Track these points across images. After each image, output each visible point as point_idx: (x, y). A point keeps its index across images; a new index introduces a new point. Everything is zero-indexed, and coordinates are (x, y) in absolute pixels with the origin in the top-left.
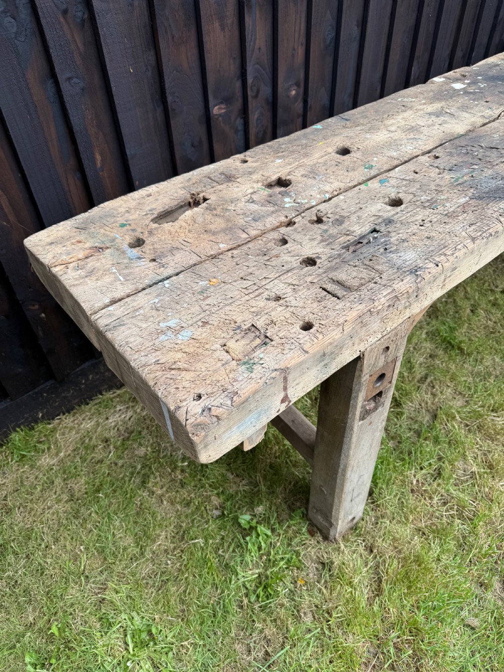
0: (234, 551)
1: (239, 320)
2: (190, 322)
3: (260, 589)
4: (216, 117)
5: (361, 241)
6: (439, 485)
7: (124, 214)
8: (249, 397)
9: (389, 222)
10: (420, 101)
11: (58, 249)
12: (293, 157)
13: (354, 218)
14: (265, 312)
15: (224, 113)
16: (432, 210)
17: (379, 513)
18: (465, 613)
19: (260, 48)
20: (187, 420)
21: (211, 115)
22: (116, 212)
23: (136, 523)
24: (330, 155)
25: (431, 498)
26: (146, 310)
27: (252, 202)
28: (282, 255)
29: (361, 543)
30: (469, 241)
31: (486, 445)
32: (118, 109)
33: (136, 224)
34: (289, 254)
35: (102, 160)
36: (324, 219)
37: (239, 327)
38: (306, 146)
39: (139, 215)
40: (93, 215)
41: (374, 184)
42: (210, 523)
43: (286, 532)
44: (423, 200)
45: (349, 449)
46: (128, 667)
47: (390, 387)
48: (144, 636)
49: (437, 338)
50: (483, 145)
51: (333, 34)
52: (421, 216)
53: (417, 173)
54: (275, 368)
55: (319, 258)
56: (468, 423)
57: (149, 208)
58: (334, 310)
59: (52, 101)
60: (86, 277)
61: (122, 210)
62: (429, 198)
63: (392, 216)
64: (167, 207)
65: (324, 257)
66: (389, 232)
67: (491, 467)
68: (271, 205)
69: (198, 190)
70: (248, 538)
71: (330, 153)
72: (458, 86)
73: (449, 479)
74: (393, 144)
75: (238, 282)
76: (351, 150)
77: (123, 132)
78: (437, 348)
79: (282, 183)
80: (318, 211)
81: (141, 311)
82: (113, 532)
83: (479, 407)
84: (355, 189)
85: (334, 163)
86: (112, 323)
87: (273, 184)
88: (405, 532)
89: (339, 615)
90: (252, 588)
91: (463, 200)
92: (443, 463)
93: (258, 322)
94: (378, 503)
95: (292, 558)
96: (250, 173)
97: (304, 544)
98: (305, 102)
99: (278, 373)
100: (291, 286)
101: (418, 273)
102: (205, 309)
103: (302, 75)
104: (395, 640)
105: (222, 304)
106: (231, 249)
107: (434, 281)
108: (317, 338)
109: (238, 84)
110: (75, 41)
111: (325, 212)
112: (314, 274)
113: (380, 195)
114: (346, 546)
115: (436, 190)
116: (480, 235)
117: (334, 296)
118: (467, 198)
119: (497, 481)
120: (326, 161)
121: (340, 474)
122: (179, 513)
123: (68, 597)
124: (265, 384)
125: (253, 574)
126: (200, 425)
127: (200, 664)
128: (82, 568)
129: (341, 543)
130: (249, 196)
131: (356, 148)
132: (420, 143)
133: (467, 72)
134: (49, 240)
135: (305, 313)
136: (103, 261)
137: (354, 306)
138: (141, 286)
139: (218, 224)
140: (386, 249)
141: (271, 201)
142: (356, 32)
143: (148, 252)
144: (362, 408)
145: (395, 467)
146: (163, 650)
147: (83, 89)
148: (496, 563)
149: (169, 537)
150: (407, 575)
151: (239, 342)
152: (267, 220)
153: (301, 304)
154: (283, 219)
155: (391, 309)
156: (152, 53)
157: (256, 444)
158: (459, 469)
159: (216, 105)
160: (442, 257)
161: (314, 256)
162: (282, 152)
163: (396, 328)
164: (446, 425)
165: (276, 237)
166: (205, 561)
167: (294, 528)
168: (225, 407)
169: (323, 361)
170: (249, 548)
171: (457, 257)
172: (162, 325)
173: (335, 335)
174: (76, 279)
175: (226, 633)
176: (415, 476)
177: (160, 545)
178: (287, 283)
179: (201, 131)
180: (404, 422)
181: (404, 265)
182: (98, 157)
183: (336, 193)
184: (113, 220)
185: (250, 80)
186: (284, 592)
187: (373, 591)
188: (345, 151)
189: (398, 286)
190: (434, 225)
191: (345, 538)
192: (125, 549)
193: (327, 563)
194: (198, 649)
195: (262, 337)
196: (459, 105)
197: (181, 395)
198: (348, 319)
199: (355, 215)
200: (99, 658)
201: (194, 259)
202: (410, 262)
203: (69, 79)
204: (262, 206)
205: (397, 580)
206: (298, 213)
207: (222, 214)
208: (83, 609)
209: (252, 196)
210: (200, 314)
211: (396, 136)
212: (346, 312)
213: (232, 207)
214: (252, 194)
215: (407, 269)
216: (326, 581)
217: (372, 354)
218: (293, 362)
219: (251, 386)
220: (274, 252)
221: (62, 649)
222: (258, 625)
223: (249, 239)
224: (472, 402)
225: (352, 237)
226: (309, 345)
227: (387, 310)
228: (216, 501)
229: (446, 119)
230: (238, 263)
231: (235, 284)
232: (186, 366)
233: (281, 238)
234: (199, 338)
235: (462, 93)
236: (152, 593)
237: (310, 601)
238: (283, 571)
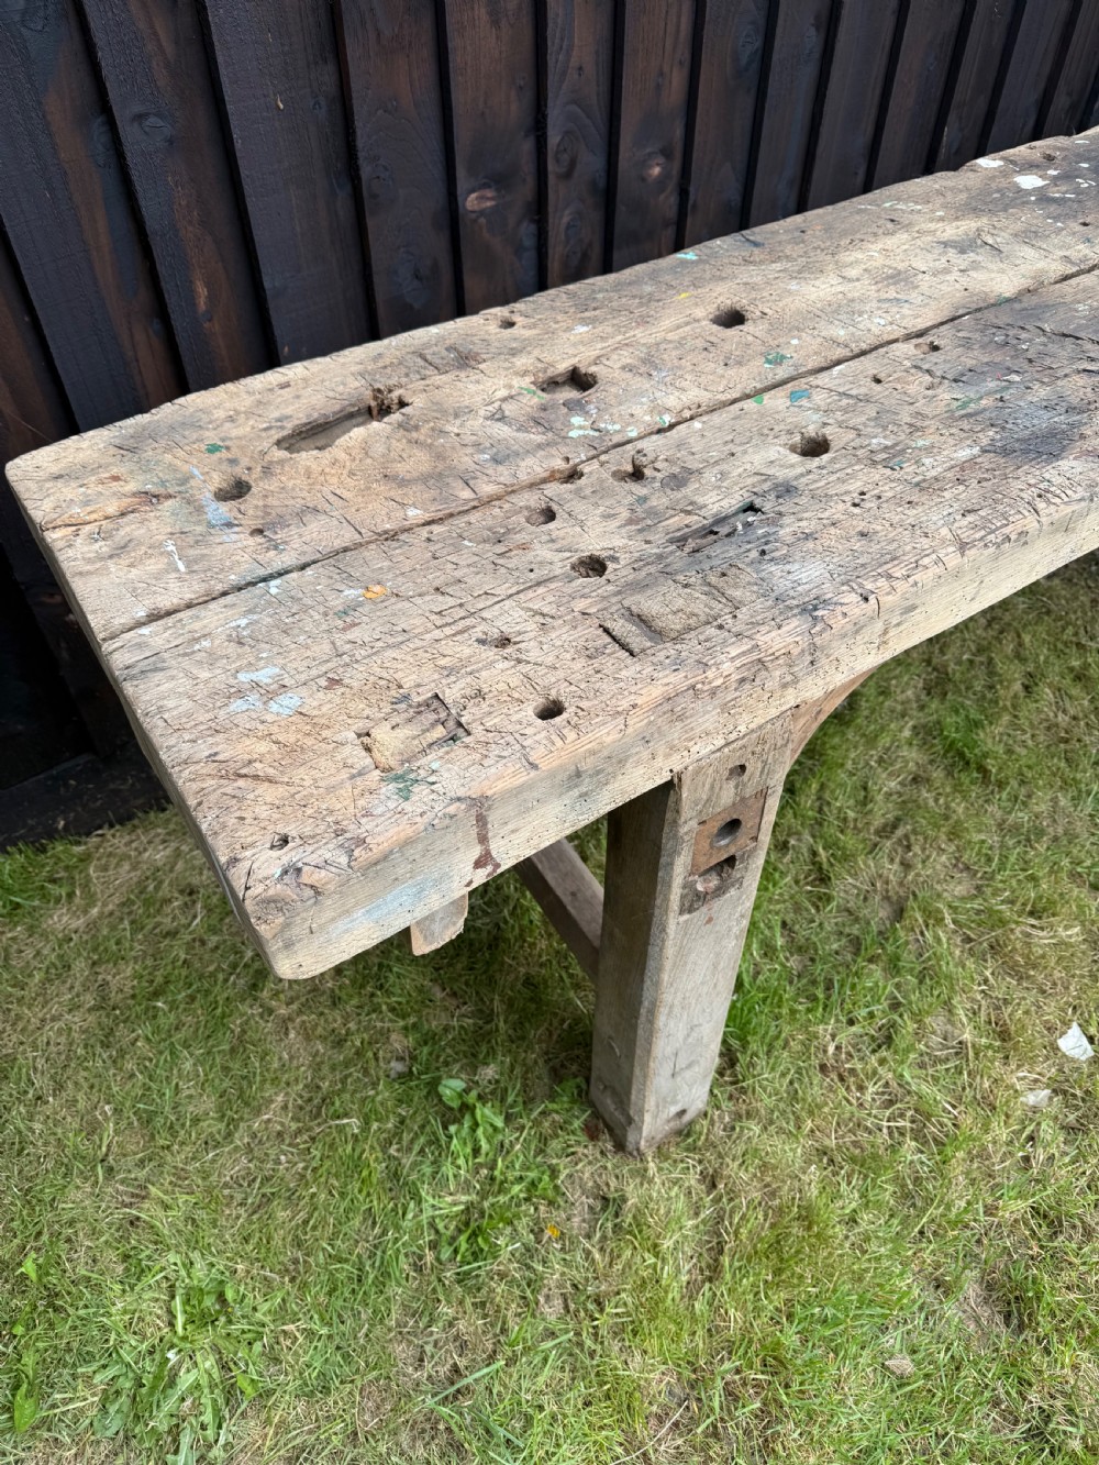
0: (422, 1151)
1: (408, 683)
2: (303, 677)
3: (463, 1238)
4: (474, 216)
5: (715, 529)
6: (882, 1062)
7: (222, 425)
8: (391, 852)
9: (786, 490)
10: (933, 211)
11: (69, 491)
12: (615, 322)
13: (710, 476)
14: (468, 669)
15: (491, 207)
16: (888, 472)
17: (744, 1107)
18: (892, 1340)
19: (580, 68)
20: (247, 888)
21: (461, 211)
22: (205, 418)
23: (226, 1069)
24: (696, 325)
25: (861, 1088)
26: (219, 642)
27: (499, 420)
28: (536, 545)
29: (694, 1166)
30: (951, 549)
31: (1004, 986)
32: (248, 189)
33: (241, 448)
34: (550, 545)
35: (211, 298)
36: (648, 472)
37: (406, 697)
38: (651, 298)
39: (253, 428)
40: (158, 421)
41: (777, 401)
42: (381, 1087)
43: (537, 1123)
44: (874, 447)
45: (660, 969)
46: (168, 1360)
47: (755, 849)
48: (209, 1302)
49: (936, 741)
50: (1047, 327)
51: (758, 43)
52: (859, 484)
53: (878, 381)
54: (459, 795)
55: (614, 559)
56: (973, 936)
57: (276, 414)
58: (615, 679)
59: (101, 163)
60: (111, 557)
61: (220, 414)
62: (889, 443)
63: (796, 478)
64: (316, 415)
65: (624, 559)
66: (780, 514)
67: (1004, 1035)
68: (541, 429)
69: (391, 382)
70: (453, 1129)
71: (698, 321)
72: (1029, 181)
73: (907, 1051)
74: (843, 309)
75: (427, 598)
76: (748, 315)
77: (256, 238)
78: (932, 762)
79: (579, 380)
80: (639, 452)
81: (206, 644)
82: (177, 1084)
83: (1003, 902)
84: (732, 407)
85: (700, 343)
86: (141, 664)
87: (560, 380)
88: (790, 1152)
89: (619, 1310)
90: (449, 1233)
91: (964, 454)
92: (901, 1016)
93: (447, 691)
94: (744, 1084)
95: (540, 1180)
96: (514, 353)
97: (573, 1153)
98: (683, 193)
99: (463, 807)
100: (538, 618)
101: (819, 613)
102: (341, 651)
103: (679, 132)
104: (728, 1377)
105: (380, 644)
106: (429, 523)
107: (857, 632)
108: (563, 738)
109: (528, 146)
110: (155, 34)
111: (651, 457)
112: (594, 594)
113: (782, 427)
114: (660, 1169)
115: (911, 425)
116: (982, 539)
117: (624, 647)
118: (976, 451)
119: (1014, 1067)
120: (684, 338)
121: (642, 1019)
122: (318, 1059)
123: (64, 1206)
124: (430, 829)
125: (455, 1204)
126: (274, 901)
127: (315, 1374)
128: (104, 1149)
129: (650, 1159)
130: (496, 405)
131: (758, 313)
132: (906, 311)
133: (1059, 149)
134: (55, 469)
135: (553, 680)
136: (153, 525)
137: (661, 675)
138: (220, 587)
139: (417, 462)
140: (763, 553)
141: (542, 421)
142: (813, 39)
143: (251, 512)
144: (684, 887)
145: (793, 1012)
146: (245, 1336)
147: (170, 141)
148: (979, 1242)
149: (290, 1105)
150: (776, 1245)
151: (397, 730)
152: (523, 464)
153: (550, 660)
154: (559, 464)
155: (747, 686)
156: (331, 68)
157: (442, 943)
158: (934, 1033)
159: (473, 191)
160: (882, 582)
161: (604, 554)
162: (595, 309)
163: (760, 727)
164: (922, 934)
165: (533, 504)
166: (357, 1164)
167: (557, 1117)
168: (333, 869)
169: (576, 786)
170: (452, 1147)
171: (916, 584)
172: (243, 677)
173: (606, 734)
174: (89, 561)
175: (379, 1318)
176: (833, 1036)
177: (269, 1120)
178: (530, 610)
179: (438, 245)
180: (830, 917)
181: (792, 593)
182: (202, 291)
183: (687, 414)
184: (195, 436)
185: (553, 139)
186: (510, 1248)
187: (701, 1270)
188: (733, 318)
189: (767, 638)
190: (884, 505)
191: (661, 1153)
192: (196, 1121)
193: (614, 1199)
194: (315, 1343)
195: (451, 724)
196: (1019, 226)
197: (245, 834)
198: (639, 702)
199: (716, 470)
200: (113, 1336)
201: (348, 536)
202: (807, 587)
203: (140, 117)
204: (518, 430)
205: (756, 1253)
206: (594, 452)
207: (429, 441)
208: (95, 1233)
209: (504, 406)
210: (328, 661)
211: (855, 290)
212: (639, 686)
213: (452, 428)
214: (504, 400)
215: (795, 602)
216: (604, 1238)
217: (701, 778)
218: (500, 786)
219: (396, 829)
220: (520, 538)
221: (41, 1309)
222: (445, 1310)
223: (475, 503)
224: (988, 891)
225: (696, 517)
226: (542, 750)
227: (736, 689)
228: (398, 1042)
229: (980, 258)
230: (438, 555)
231: (418, 601)
232: (271, 771)
233: (544, 506)
234: (315, 713)
235: (1033, 198)
236: (238, 1218)
237: (563, 1274)
238: (518, 1205)
